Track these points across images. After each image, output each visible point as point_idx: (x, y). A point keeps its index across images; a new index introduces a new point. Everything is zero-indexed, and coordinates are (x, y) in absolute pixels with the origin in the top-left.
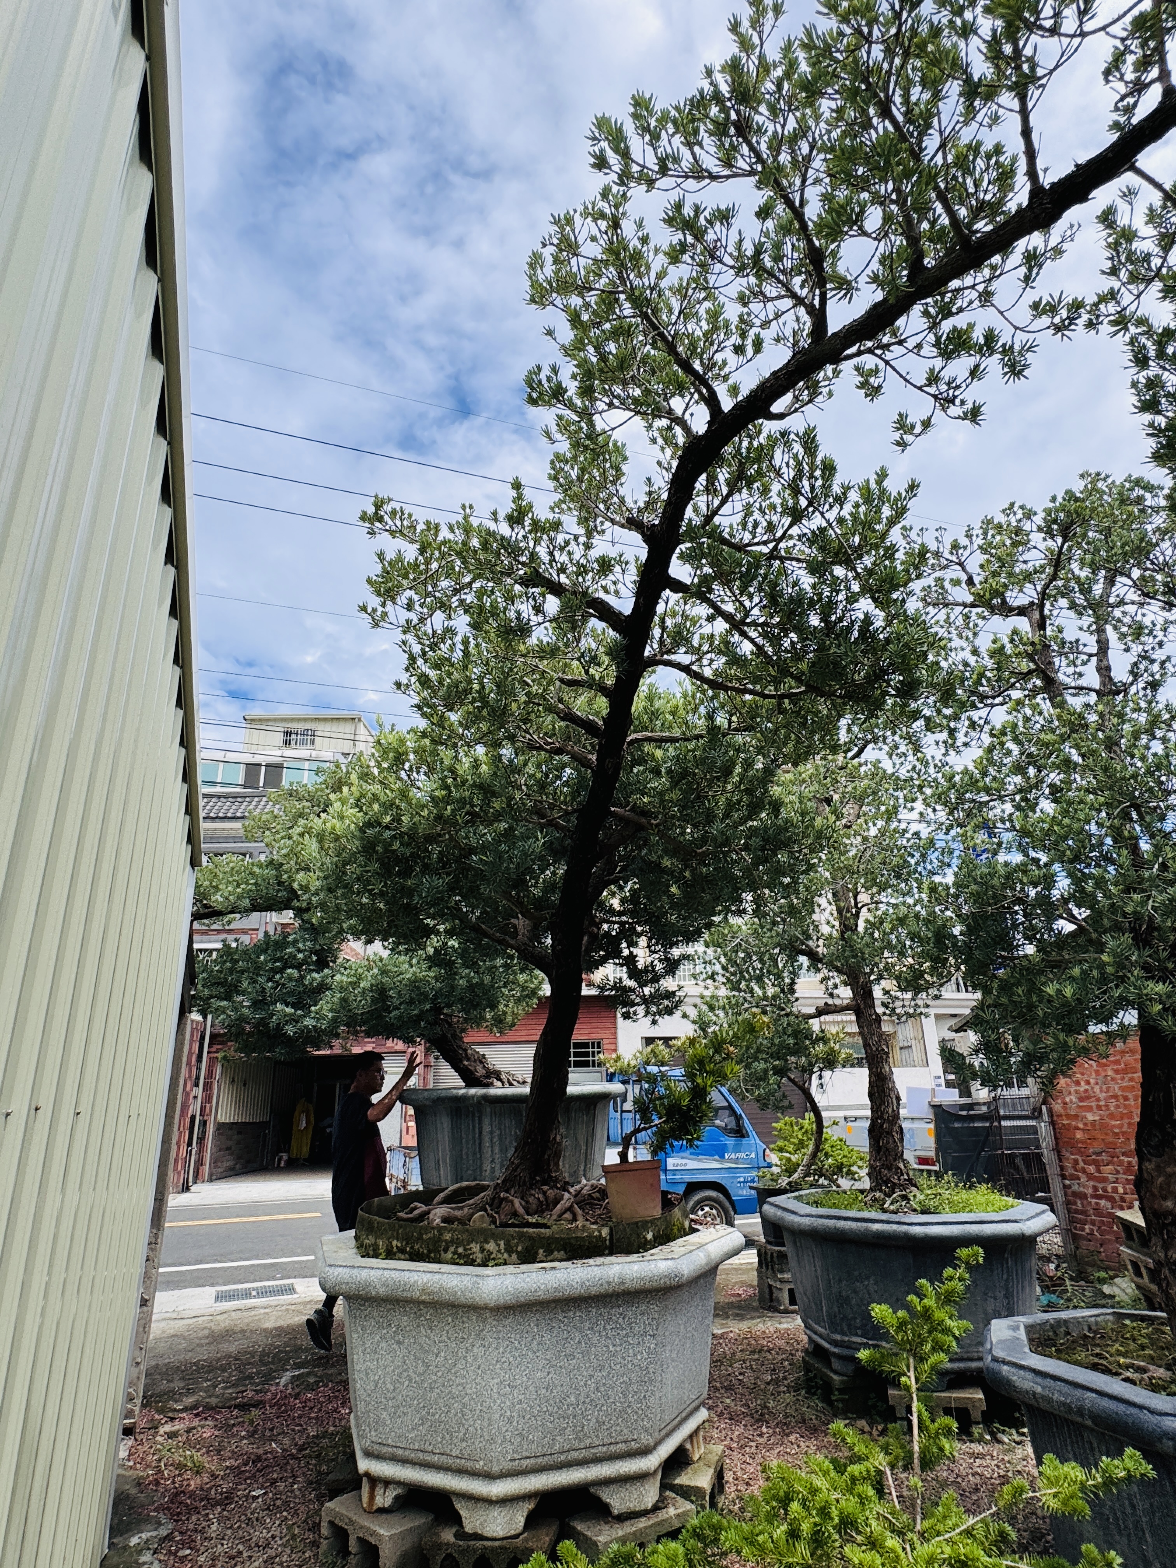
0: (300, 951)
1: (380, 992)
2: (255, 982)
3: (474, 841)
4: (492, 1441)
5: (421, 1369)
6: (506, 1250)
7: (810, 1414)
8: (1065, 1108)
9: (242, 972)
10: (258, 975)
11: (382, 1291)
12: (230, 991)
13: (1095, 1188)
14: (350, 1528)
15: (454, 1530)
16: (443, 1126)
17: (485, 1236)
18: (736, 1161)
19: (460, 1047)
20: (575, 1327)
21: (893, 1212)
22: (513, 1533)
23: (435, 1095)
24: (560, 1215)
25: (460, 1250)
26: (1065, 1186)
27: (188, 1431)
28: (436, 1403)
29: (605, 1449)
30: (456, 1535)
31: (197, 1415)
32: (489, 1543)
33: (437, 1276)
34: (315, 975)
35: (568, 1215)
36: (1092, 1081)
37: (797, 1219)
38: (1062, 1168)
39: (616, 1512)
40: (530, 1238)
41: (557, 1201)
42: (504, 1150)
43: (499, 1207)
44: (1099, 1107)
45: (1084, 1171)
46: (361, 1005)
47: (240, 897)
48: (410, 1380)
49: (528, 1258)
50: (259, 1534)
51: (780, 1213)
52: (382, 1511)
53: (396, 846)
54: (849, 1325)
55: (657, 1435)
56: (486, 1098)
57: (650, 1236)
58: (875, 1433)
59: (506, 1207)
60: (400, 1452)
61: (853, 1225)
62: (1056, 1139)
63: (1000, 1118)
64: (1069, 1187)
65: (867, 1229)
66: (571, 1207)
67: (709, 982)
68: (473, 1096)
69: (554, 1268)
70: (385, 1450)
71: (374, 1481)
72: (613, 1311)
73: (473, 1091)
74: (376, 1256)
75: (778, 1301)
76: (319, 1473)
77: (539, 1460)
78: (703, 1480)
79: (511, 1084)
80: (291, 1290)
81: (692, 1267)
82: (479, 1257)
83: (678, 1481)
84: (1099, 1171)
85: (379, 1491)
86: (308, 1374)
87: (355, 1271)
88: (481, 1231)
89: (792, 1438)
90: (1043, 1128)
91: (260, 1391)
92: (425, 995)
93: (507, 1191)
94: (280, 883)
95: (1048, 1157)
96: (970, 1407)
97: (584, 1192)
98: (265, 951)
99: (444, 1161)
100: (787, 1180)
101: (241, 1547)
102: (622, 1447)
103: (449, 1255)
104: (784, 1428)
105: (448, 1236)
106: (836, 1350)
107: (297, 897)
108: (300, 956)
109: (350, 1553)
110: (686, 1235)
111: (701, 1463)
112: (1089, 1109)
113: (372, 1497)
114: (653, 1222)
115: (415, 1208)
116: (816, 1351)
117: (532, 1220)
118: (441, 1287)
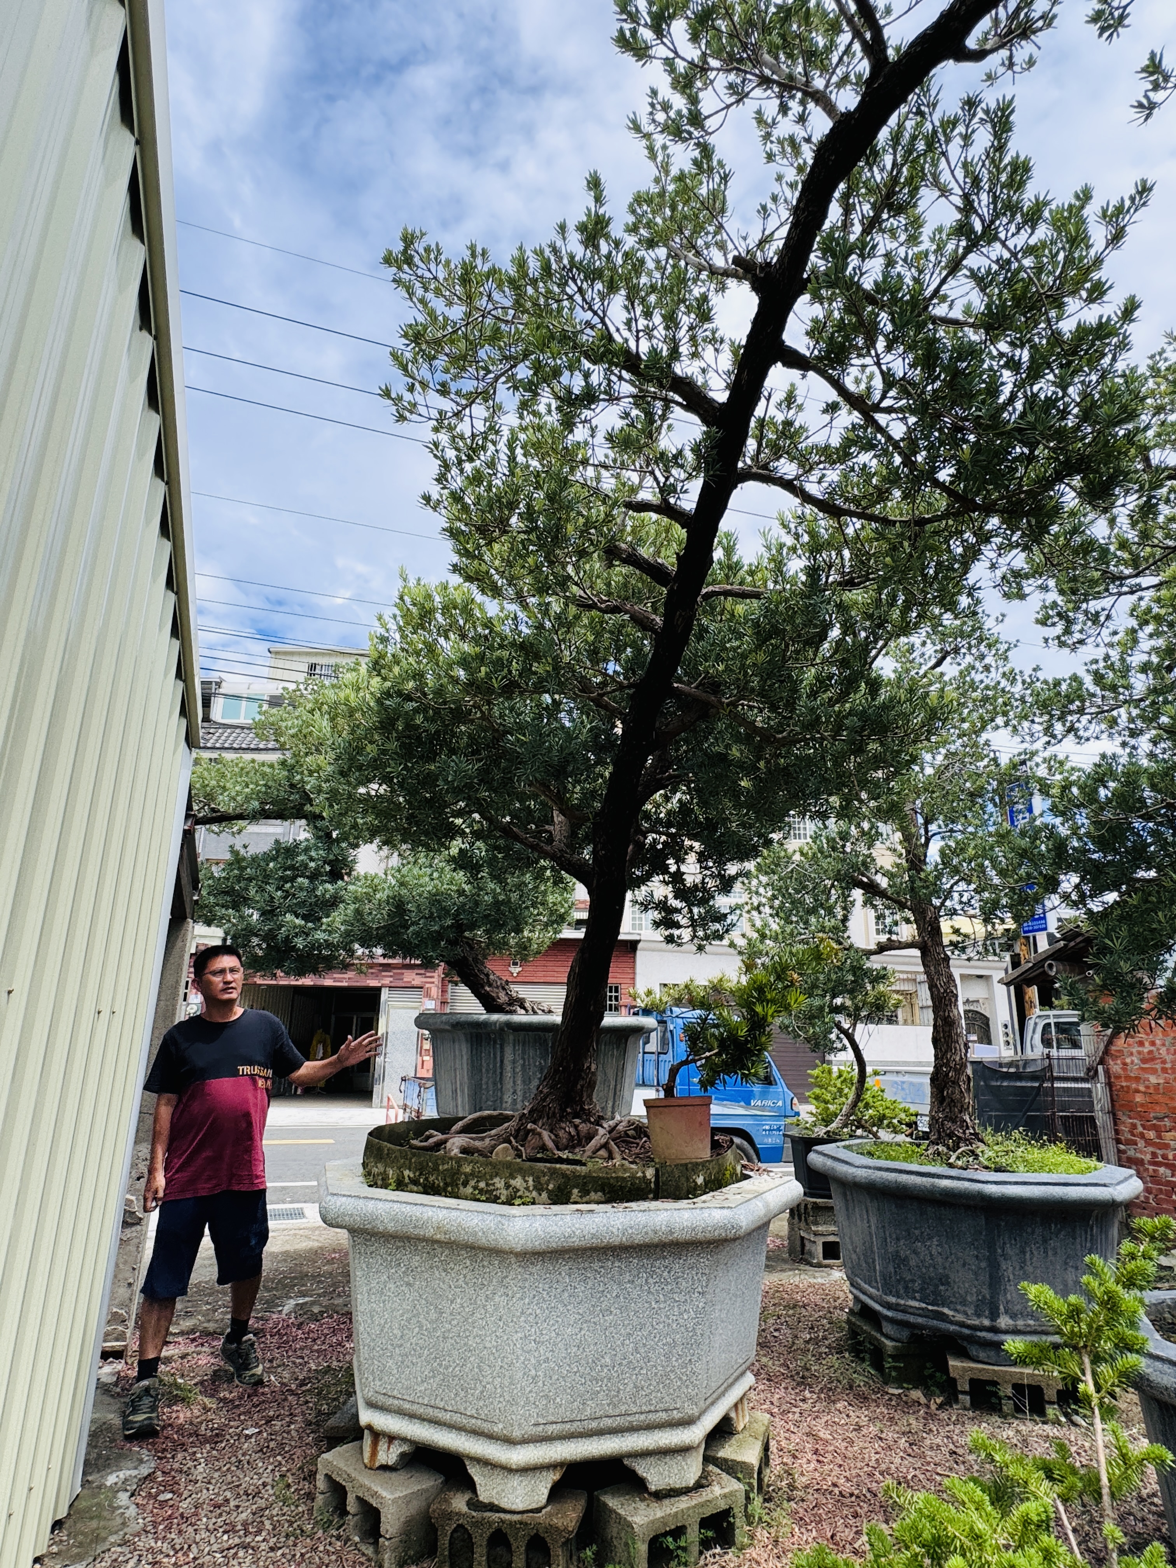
0: (312, 859)
1: (398, 906)
2: (264, 890)
3: (509, 720)
4: (513, 1402)
5: (433, 1315)
6: (535, 1188)
7: (859, 1380)
8: (1124, 1070)
9: (250, 879)
10: (267, 883)
11: (391, 1227)
12: (238, 901)
13: (1154, 1155)
14: (348, 1486)
15: (467, 1496)
16: (462, 1052)
17: (512, 1171)
18: (762, 1108)
19: (481, 971)
20: (612, 1278)
21: (962, 1168)
22: (534, 1506)
23: (454, 1019)
24: (595, 1152)
25: (482, 1185)
26: (1119, 1151)
27: (183, 1357)
28: (450, 1355)
29: (642, 1417)
30: (469, 1504)
31: (194, 1340)
32: (508, 1517)
33: (454, 1214)
34: (328, 886)
35: (603, 1153)
36: (1158, 1042)
37: (851, 1170)
38: (1117, 1132)
39: (653, 1488)
40: (564, 1175)
41: (590, 1137)
42: (527, 1081)
43: (525, 1139)
44: (1164, 1070)
45: (1142, 1135)
46: (377, 918)
47: (248, 799)
48: (421, 1327)
49: (560, 1197)
50: (248, 1481)
51: (829, 1163)
52: (384, 1468)
53: (419, 720)
54: (906, 1288)
55: (702, 1405)
56: (509, 1025)
57: (700, 1180)
58: (933, 1407)
59: (532, 1140)
60: (407, 1406)
61: (918, 1180)
62: (1112, 1100)
63: (1053, 1079)
64: (1124, 1152)
65: (933, 1185)
66: (607, 1143)
67: (755, 913)
68: (495, 1023)
69: (591, 1211)
70: (391, 1401)
71: (377, 1435)
72: (657, 1263)
73: (495, 1017)
74: (385, 1186)
75: (810, 1253)
76: (320, 1413)
77: (568, 1426)
78: (751, 1455)
79: (535, 1013)
80: (301, 1214)
81: (751, 1218)
82: (504, 1194)
83: (721, 1454)
84: (1160, 1137)
85: (383, 1445)
86: (313, 1303)
87: (361, 1202)
88: (509, 1165)
89: (839, 1405)
90: (1099, 1090)
91: (262, 1319)
92: (446, 911)
93: (534, 1122)
94: (292, 786)
95: (1102, 1119)
96: (1043, 1385)
97: (620, 1128)
98: (274, 859)
99: (462, 1091)
100: (824, 1130)
101: (228, 1494)
102: (664, 1416)
103: (469, 1190)
104: (829, 1395)
105: (467, 1169)
106: (889, 1314)
107: (310, 801)
108: (312, 864)
109: (348, 1513)
110: (738, 1181)
111: (746, 1433)
112: (1154, 1071)
113: (374, 1453)
114: (703, 1164)
115: (431, 1136)
116: (864, 1312)
117: (565, 1155)
118: (459, 1225)
